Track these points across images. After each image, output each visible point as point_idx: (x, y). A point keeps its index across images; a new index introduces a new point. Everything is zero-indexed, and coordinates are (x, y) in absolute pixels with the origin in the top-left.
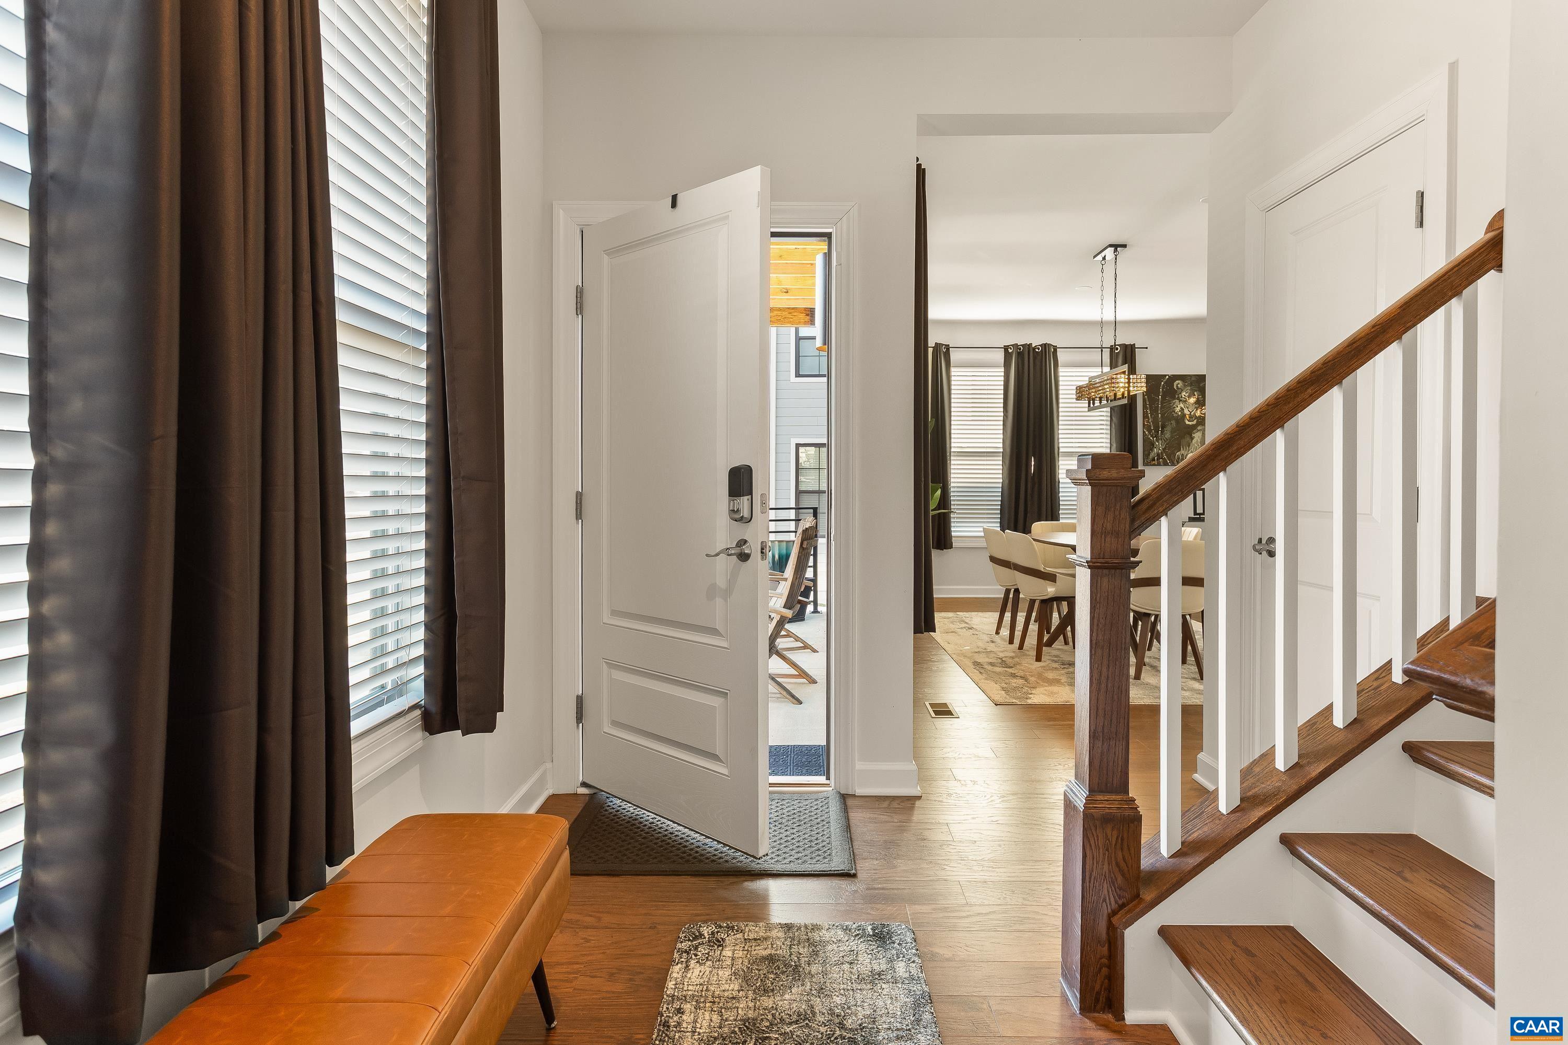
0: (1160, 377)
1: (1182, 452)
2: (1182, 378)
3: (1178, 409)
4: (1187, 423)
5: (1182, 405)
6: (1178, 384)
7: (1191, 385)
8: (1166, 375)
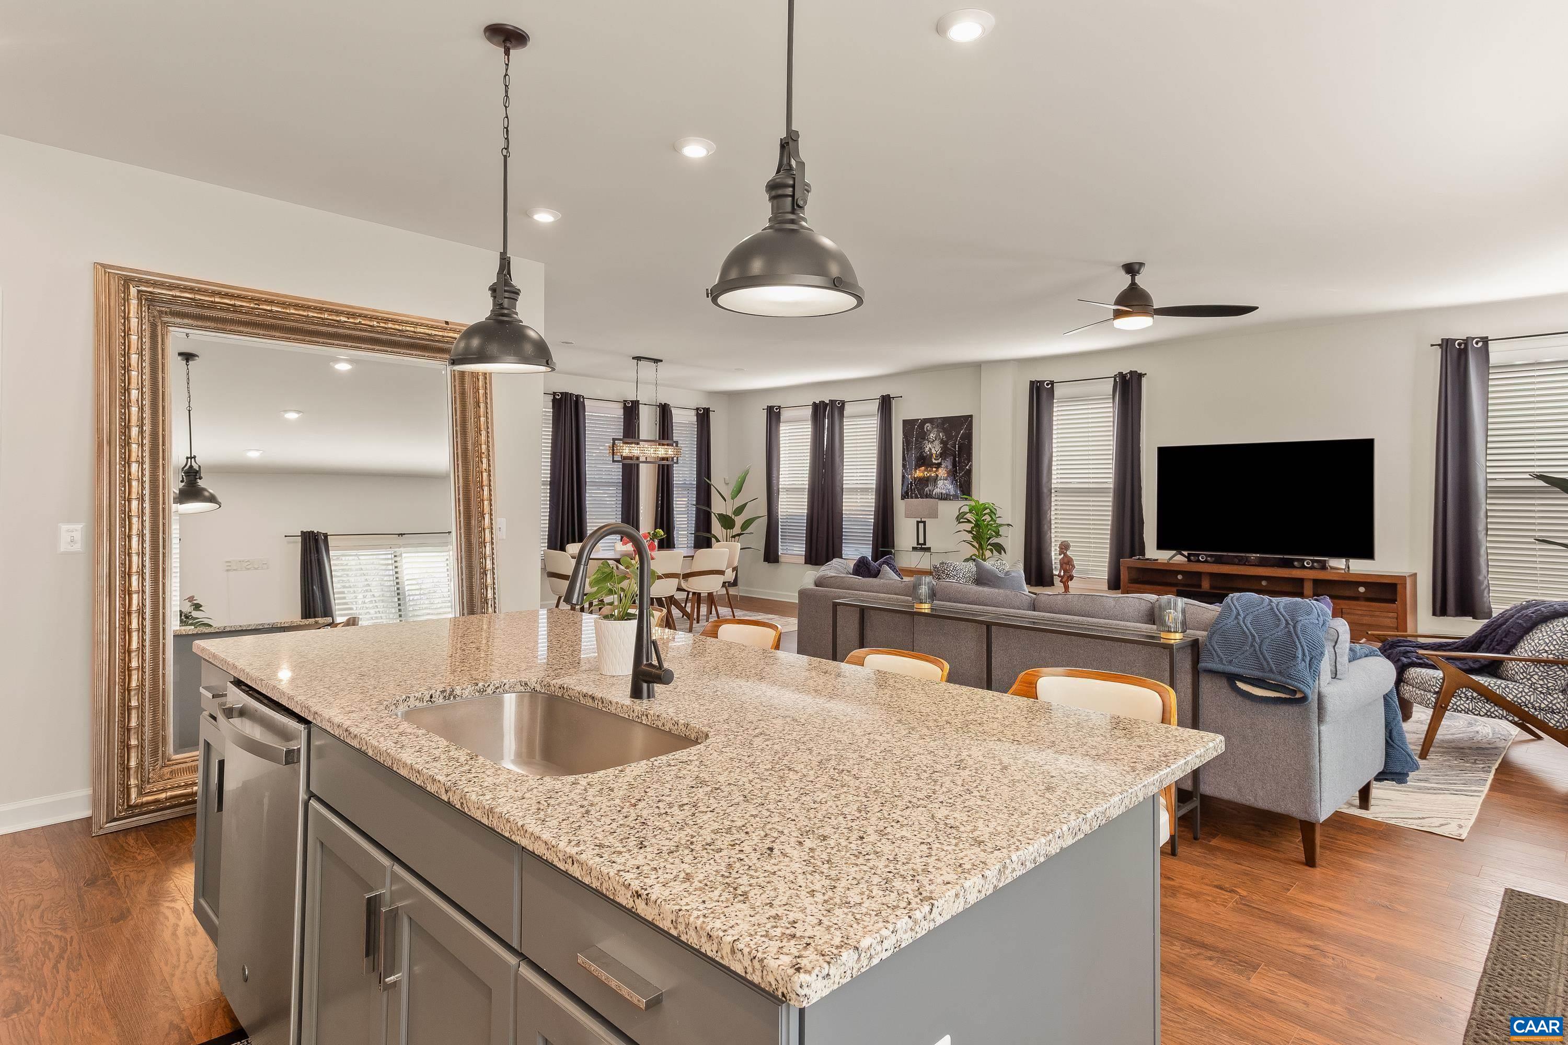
0: (914, 422)
1: (930, 488)
2: (931, 421)
3: (927, 449)
4: (934, 461)
5: (930, 446)
6: (928, 426)
7: (937, 427)
8: (918, 420)
